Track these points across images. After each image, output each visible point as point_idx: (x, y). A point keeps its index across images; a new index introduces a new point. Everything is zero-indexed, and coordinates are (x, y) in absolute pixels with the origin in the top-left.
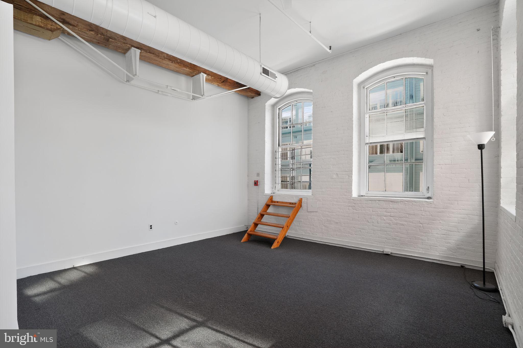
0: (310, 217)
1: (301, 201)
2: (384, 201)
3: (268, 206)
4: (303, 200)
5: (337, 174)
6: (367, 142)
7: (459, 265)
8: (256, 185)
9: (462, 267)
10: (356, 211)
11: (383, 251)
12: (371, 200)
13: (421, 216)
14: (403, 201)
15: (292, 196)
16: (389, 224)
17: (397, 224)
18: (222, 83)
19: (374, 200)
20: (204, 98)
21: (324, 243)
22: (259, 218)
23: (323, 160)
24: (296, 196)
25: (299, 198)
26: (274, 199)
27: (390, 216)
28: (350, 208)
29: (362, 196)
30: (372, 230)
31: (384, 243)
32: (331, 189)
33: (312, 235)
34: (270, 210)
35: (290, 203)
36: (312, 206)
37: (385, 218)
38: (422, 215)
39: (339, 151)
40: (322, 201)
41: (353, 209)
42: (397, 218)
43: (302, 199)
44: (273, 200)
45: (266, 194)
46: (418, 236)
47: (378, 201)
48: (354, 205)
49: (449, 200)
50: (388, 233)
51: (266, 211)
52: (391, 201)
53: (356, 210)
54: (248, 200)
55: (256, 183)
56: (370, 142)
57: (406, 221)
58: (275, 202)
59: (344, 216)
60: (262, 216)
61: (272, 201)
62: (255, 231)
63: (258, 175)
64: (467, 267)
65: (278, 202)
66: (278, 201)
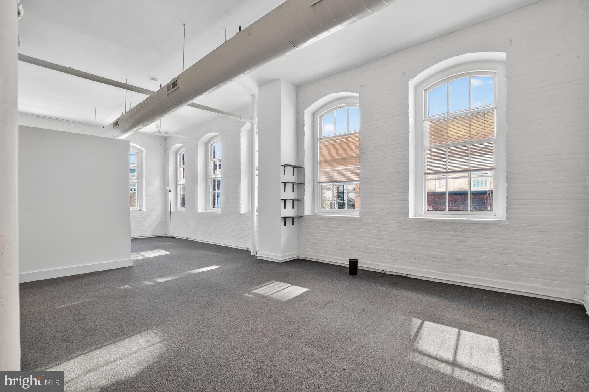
49: (151, 211)
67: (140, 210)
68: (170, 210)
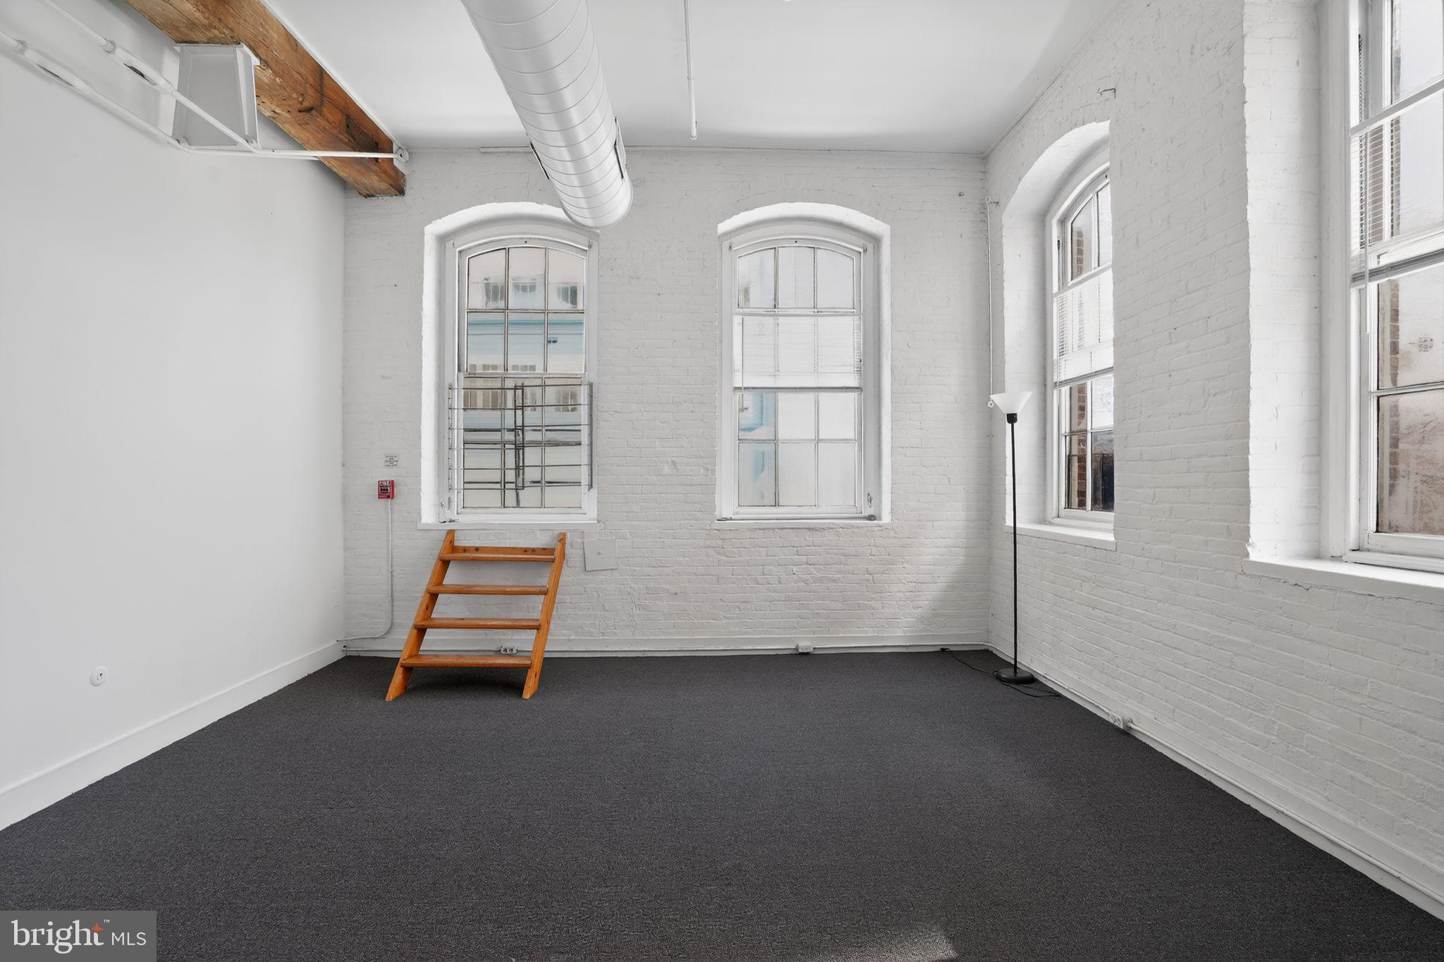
0: (591, 585)
1: (562, 539)
2: (791, 530)
3: (445, 564)
4: (568, 541)
5: (674, 463)
6: (736, 386)
7: (938, 649)
8: (388, 497)
9: (943, 650)
10: (725, 558)
11: (797, 649)
12: (763, 529)
13: (871, 557)
14: (833, 526)
15: (530, 529)
16: (806, 582)
17: (820, 580)
18: (300, 111)
19: (771, 528)
20: (250, 152)
21: (640, 655)
22: (427, 609)
23: (633, 423)
24: (544, 529)
25: (556, 533)
26: (461, 541)
27: (807, 564)
28: (711, 551)
29: (726, 519)
30: (765, 601)
31: (795, 628)
32: (657, 505)
33: (601, 638)
34: (452, 577)
35: (526, 551)
36: (599, 553)
37: (795, 569)
38: (871, 555)
39: (680, 403)
40: (629, 537)
41: (718, 554)
42: (821, 567)
43: (564, 535)
44: (456, 544)
45: (427, 524)
46: (866, 602)
47: (779, 529)
48: (720, 542)
49: (918, 520)
50: (803, 604)
51: (440, 583)
52: (809, 529)
53: (727, 557)
54: (346, 549)
55: (386, 491)
56: (745, 385)
57: (840, 572)
58: (465, 550)
59: (696, 574)
60: (433, 597)
61: (454, 549)
62: (420, 653)
63: (391, 461)
64: (952, 649)
65: (477, 549)
66: (477, 545)
67: (871, 518)
68: (1010, 523)
